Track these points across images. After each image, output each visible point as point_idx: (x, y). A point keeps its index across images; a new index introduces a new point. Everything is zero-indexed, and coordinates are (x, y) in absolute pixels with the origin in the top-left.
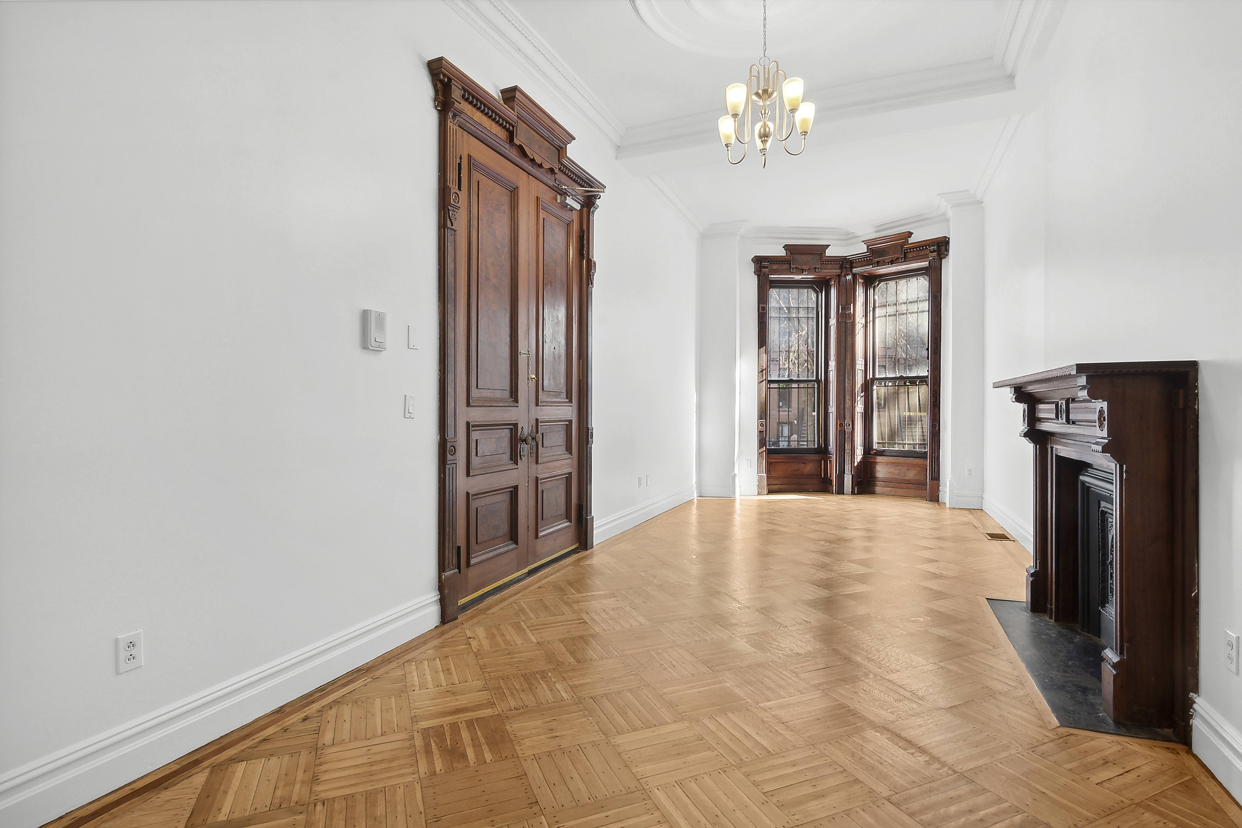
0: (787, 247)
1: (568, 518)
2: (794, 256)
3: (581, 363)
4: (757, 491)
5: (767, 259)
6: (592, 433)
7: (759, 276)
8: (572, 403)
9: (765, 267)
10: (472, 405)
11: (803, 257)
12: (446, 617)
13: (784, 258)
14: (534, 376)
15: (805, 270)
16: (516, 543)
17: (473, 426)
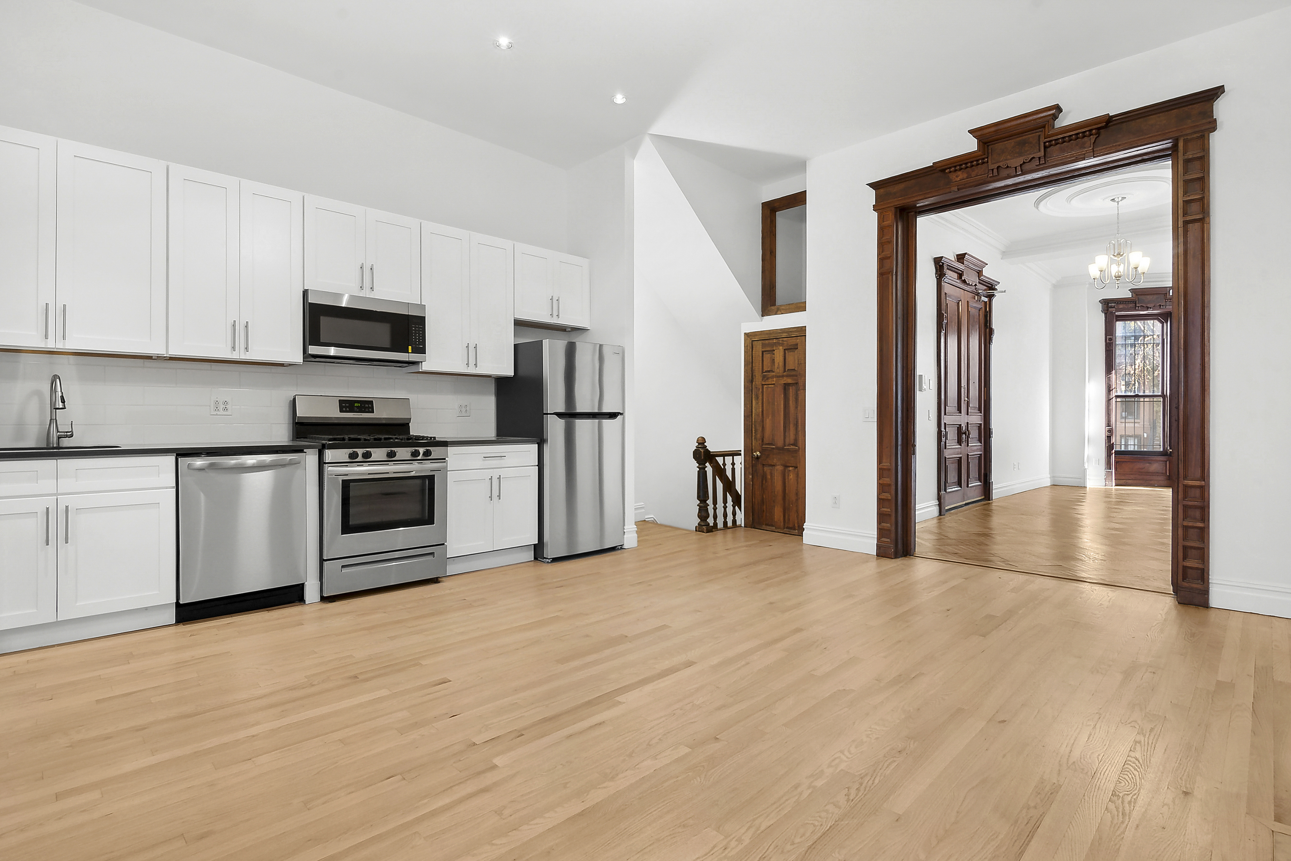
0: (1132, 291)
1: (980, 480)
2: (1139, 297)
3: (986, 390)
4: (1105, 483)
5: (1113, 300)
6: (992, 431)
7: (1105, 314)
8: (981, 413)
9: (1111, 307)
10: (947, 414)
11: (1148, 297)
12: (940, 514)
13: (1131, 299)
14: (967, 399)
15: (1150, 308)
16: (961, 487)
17: (948, 425)
